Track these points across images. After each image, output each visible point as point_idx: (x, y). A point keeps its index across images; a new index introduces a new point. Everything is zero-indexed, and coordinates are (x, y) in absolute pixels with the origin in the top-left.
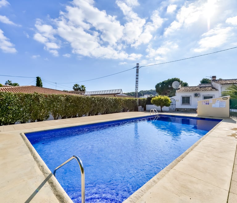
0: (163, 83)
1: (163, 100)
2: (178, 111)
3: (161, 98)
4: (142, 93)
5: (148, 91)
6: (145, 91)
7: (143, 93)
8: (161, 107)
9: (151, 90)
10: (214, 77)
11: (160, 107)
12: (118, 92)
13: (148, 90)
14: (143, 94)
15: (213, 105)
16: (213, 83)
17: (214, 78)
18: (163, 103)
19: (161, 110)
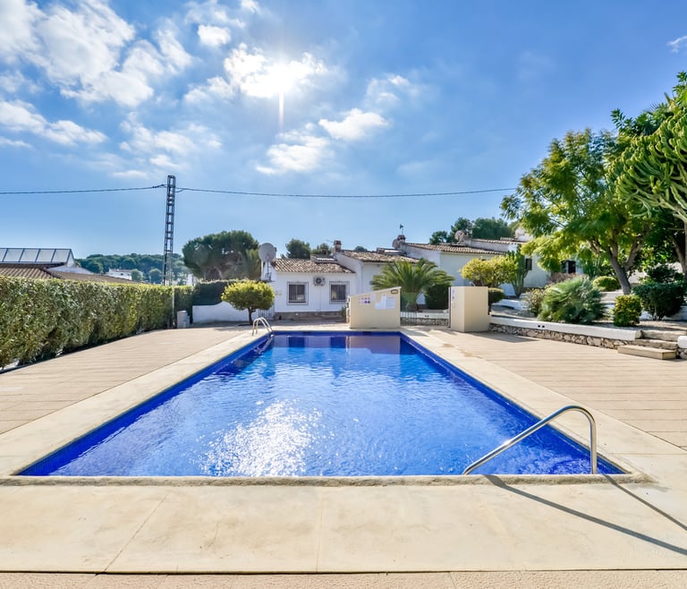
0: (208, 240)
1: (258, 292)
2: (280, 319)
3: (253, 288)
4: (100, 264)
5: (123, 258)
6: (110, 257)
7: (102, 261)
8: (251, 312)
9: (133, 255)
10: (338, 243)
11: (246, 310)
12: (55, 261)
13: (122, 255)
14: (104, 266)
15: (377, 305)
16: (339, 257)
17: (338, 246)
18: (260, 299)
19: (248, 319)
